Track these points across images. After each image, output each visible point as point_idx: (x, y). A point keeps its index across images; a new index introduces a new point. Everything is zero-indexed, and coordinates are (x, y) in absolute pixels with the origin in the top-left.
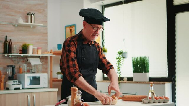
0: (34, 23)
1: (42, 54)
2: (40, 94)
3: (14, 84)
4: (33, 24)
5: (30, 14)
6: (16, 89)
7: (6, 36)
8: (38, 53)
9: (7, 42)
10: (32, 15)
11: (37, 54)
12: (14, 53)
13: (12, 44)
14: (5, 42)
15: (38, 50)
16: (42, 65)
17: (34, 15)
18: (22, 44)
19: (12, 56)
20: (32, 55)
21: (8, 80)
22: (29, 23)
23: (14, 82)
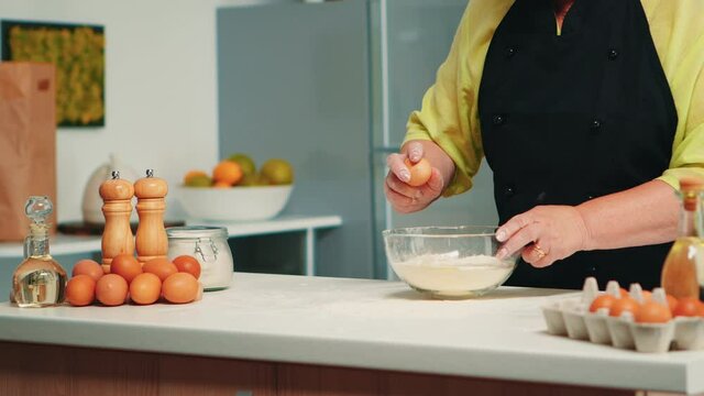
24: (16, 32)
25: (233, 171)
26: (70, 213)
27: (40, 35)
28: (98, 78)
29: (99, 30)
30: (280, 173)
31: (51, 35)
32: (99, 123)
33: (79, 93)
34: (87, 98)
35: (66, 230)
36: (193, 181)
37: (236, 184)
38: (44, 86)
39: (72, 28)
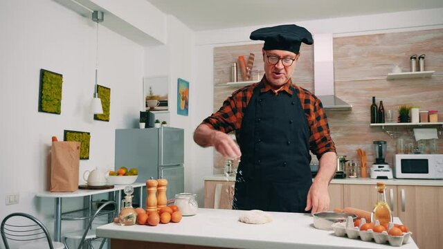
0: (425, 70)
1: (438, 121)
2: (417, 188)
3: (379, 171)
4: (422, 72)
5: (415, 58)
6: (379, 178)
7: (374, 98)
8: (431, 120)
9: (376, 105)
10: (419, 58)
11: (429, 121)
12: (388, 122)
13: (385, 108)
14: (372, 107)
15: (431, 116)
16: (437, 140)
17: (423, 58)
18: (399, 108)
19: (385, 126)
20: (419, 124)
21: (375, 164)
22: (414, 72)
23: (379, 167)
24: (68, 133)
25: (124, 171)
26: (83, 182)
27: (74, 134)
28: (88, 147)
29: (89, 134)
30: (135, 172)
31: (77, 134)
32: (88, 158)
33: (84, 150)
34: (85, 152)
35: (81, 188)
36: (111, 174)
37: (124, 175)
38: (78, 148)
39: (82, 133)
